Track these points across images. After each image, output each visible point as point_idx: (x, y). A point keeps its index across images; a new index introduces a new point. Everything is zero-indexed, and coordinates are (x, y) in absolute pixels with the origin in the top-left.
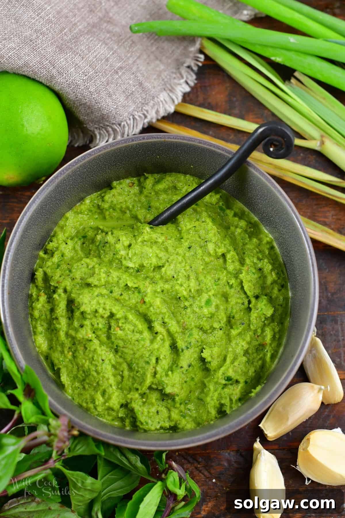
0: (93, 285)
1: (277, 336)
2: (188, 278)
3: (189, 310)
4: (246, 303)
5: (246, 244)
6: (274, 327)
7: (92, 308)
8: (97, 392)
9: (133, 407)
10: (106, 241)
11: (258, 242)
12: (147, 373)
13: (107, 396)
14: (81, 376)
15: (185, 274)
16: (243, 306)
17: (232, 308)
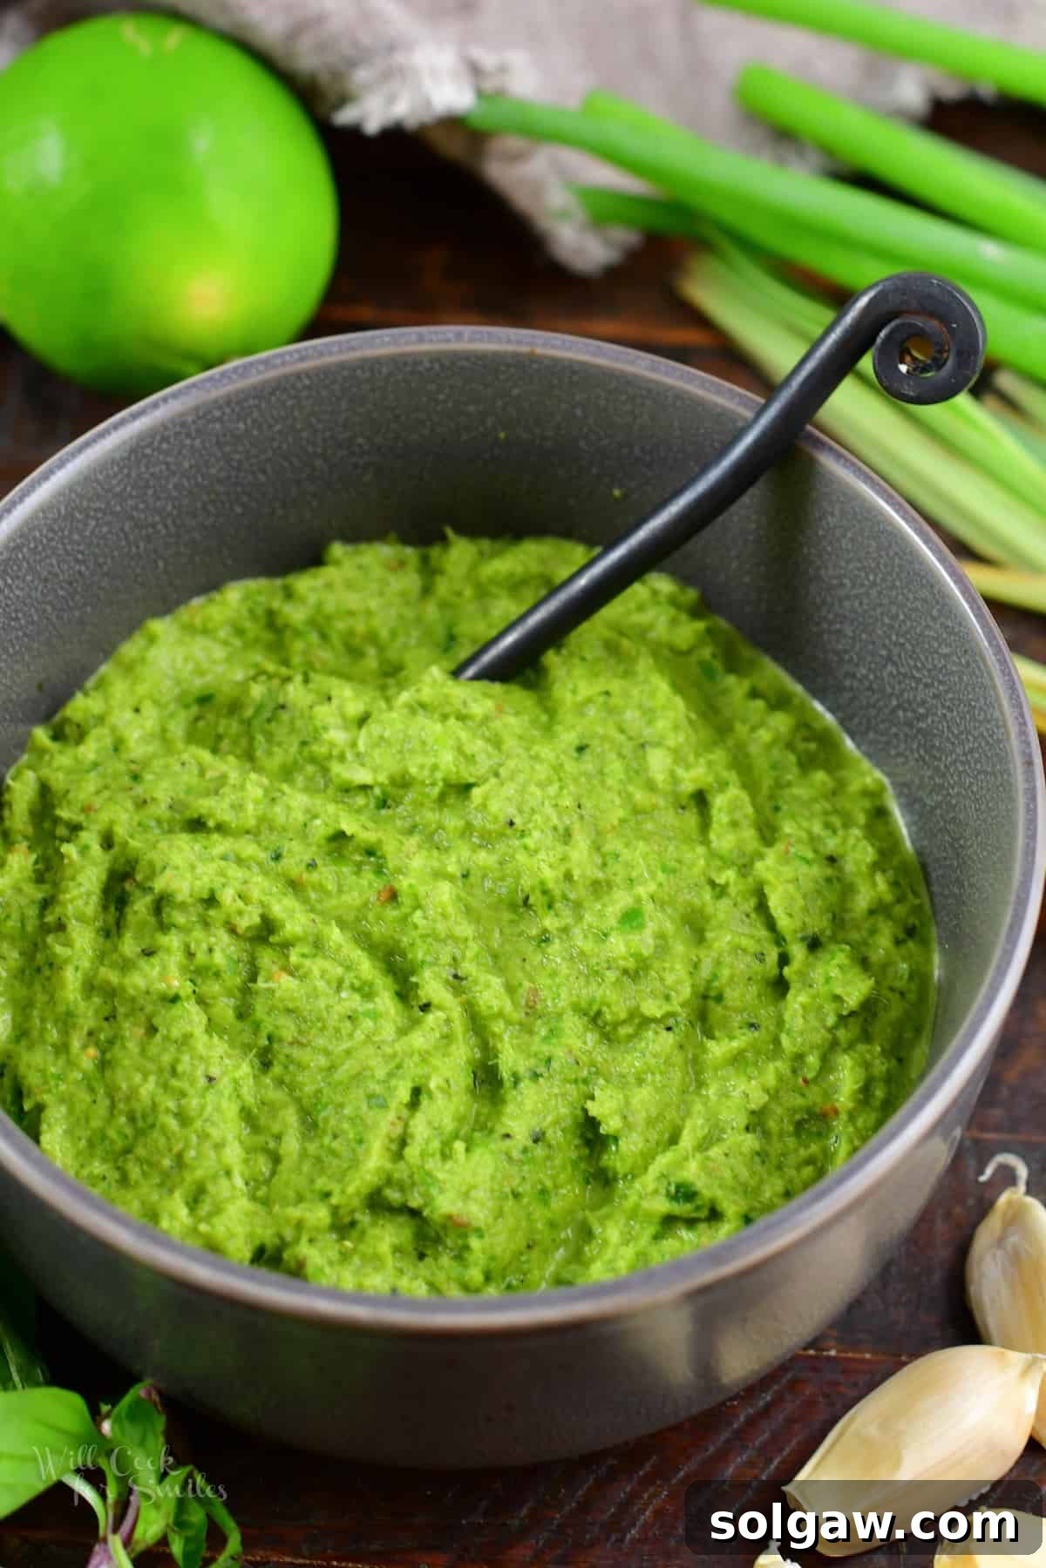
0: (211, 823)
1: (879, 1093)
2: (567, 836)
3: (556, 946)
4: (773, 955)
5: (789, 784)
6: (868, 1057)
7: (198, 883)
8: (171, 1191)
9: (301, 1257)
10: (281, 700)
11: (830, 784)
12: (372, 1137)
13: (205, 1208)
14: (119, 1133)
15: (555, 821)
16: (757, 966)
17: (718, 963)
